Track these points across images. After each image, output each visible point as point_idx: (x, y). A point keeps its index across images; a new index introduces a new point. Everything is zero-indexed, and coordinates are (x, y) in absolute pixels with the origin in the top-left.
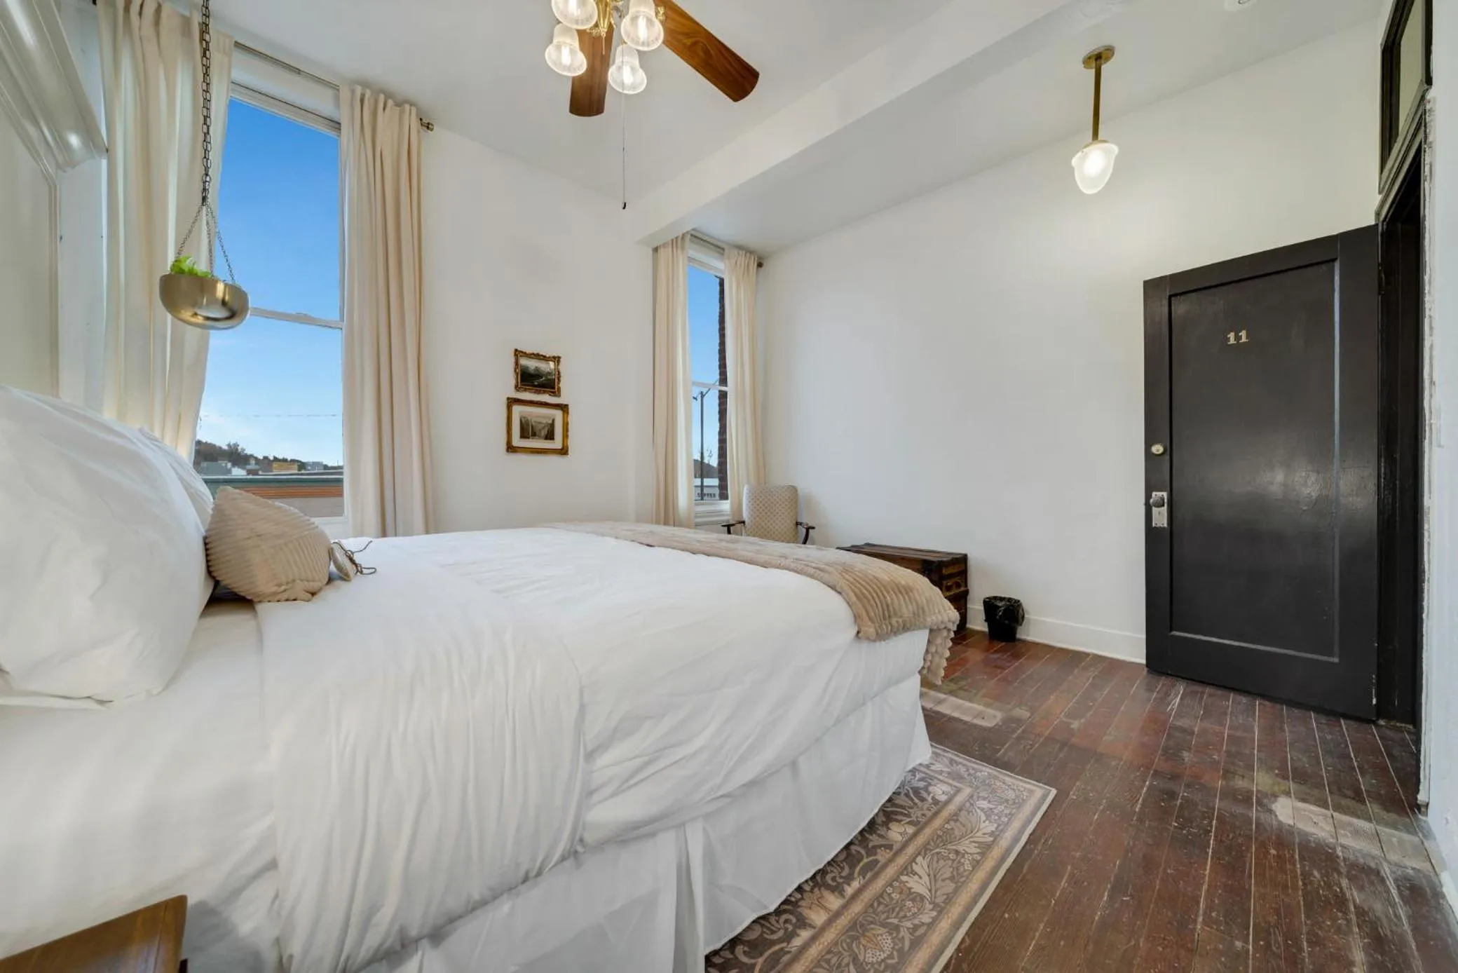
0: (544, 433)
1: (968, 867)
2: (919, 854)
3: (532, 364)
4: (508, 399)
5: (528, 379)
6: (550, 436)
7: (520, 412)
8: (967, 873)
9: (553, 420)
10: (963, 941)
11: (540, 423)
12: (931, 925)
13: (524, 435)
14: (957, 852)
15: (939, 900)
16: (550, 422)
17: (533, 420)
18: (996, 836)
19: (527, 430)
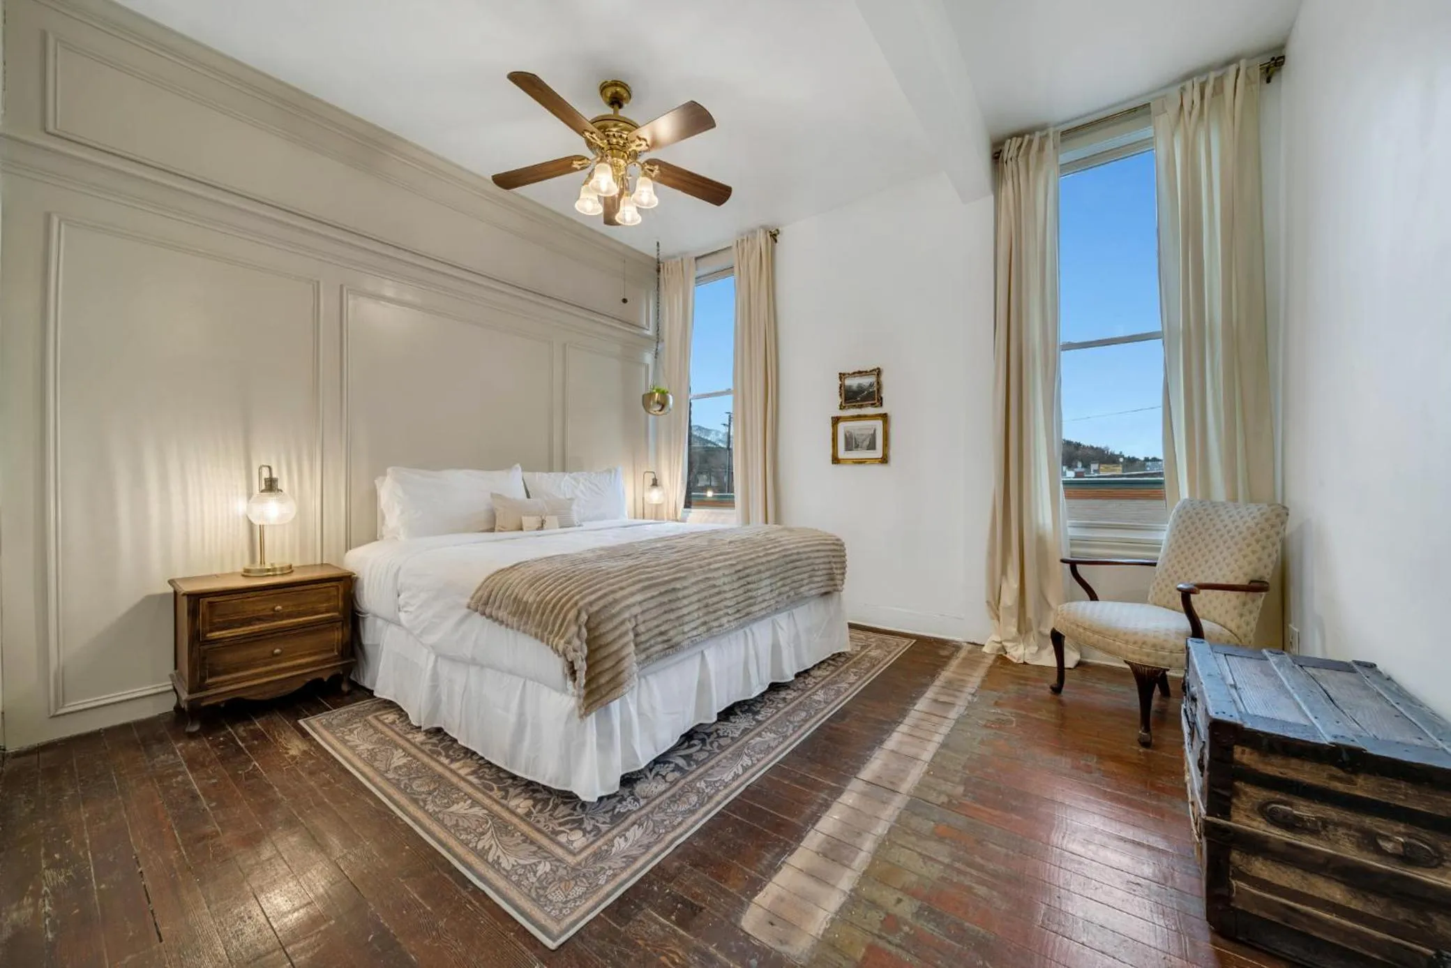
0: (867, 443)
1: (464, 837)
2: (490, 812)
3: (853, 382)
4: (832, 418)
5: (851, 397)
6: (872, 446)
7: (845, 427)
8: (458, 835)
9: (875, 431)
10: (402, 820)
11: (862, 435)
12: (423, 808)
13: (849, 447)
14: (483, 834)
15: (440, 816)
16: (872, 432)
17: (856, 433)
18: (495, 866)
19: (851, 444)
